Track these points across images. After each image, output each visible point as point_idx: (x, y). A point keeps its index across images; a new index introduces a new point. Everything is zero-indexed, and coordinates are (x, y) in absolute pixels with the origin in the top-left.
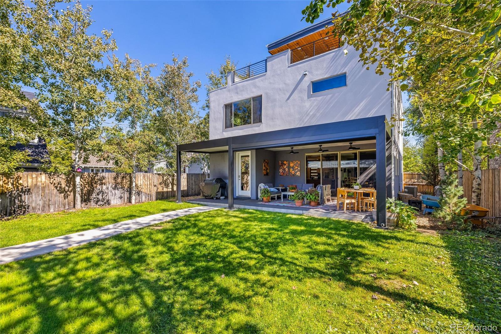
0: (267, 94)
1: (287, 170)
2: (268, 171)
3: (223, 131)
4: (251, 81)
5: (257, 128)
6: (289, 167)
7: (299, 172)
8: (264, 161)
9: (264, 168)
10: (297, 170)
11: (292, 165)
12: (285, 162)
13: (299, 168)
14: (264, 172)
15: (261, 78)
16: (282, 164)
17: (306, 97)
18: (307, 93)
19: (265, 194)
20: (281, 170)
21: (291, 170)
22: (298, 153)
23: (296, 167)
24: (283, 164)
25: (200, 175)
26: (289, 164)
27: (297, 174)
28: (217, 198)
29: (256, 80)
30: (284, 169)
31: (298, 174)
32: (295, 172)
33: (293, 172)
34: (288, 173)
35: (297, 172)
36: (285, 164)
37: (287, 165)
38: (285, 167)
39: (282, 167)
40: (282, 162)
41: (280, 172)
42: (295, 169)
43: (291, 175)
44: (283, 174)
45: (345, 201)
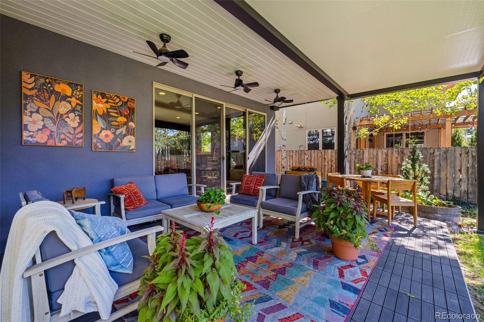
1: (73, 121)
7: (132, 138)
10: (123, 130)
11: (99, 106)
12: (63, 88)
13: (132, 124)
16: (39, 89)
21: (98, 125)
23: (122, 119)
24: (48, 93)
27: (125, 142)
30: (58, 119)
31: (129, 142)
32: (114, 133)
33: (107, 136)
34: (80, 135)
35: (125, 135)
36: (64, 98)
37: (74, 100)
38: (64, 108)
39: (39, 104)
40: (42, 80)
41: (34, 128)
42: (114, 123)
43: (96, 147)
44: (50, 137)
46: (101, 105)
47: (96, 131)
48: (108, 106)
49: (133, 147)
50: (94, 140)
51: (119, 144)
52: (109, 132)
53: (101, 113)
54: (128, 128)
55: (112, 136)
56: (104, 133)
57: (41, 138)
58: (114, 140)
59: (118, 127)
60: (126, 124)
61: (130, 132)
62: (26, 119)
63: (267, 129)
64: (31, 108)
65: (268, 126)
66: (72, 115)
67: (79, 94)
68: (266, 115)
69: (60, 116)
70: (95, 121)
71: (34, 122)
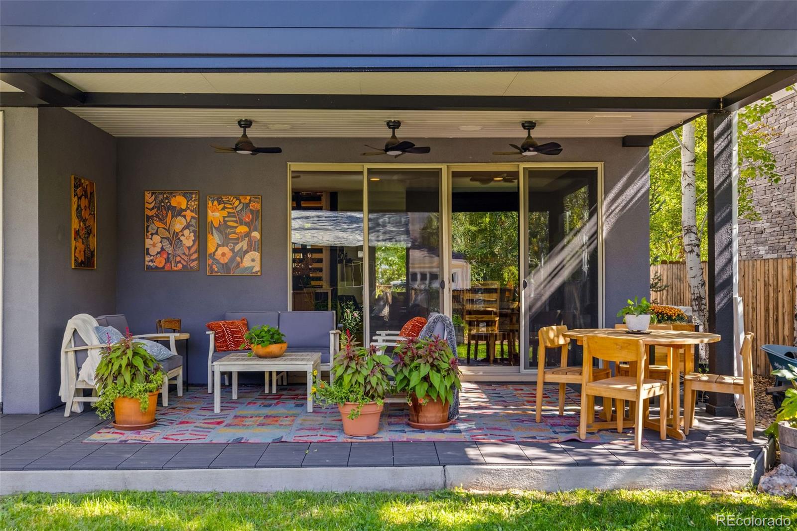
1: (188, 239)
2: (93, 242)
6: (202, 230)
7: (256, 255)
8: (78, 185)
9: (75, 224)
10: (244, 244)
11: (215, 215)
12: (179, 201)
13: (256, 235)
14: (76, 247)
16: (158, 207)
19: (133, 378)
20: (154, 244)
21: (214, 240)
22: (278, 150)
23: (243, 229)
24: (166, 210)
26: (202, 212)
27: (247, 262)
30: (174, 239)
31: (252, 261)
32: (232, 250)
33: (223, 254)
34: (195, 256)
35: (246, 252)
36: (179, 212)
37: (189, 214)
38: (179, 224)
39: (158, 224)
40: (161, 197)
41: (153, 251)
42: (233, 236)
43: (212, 270)
44: (168, 260)
45: (637, 391)
46: (217, 214)
47: (211, 248)
48: (225, 213)
49: (257, 269)
50: (210, 262)
51: (238, 264)
52: (225, 250)
53: (216, 224)
54: (249, 242)
55: (229, 254)
56: (220, 251)
57: (160, 262)
58: (232, 259)
59: (237, 241)
60: (248, 235)
61: (253, 246)
62: (148, 242)
63: (605, 203)
64: (152, 228)
65: (611, 196)
66: (186, 232)
67: (194, 204)
68: (599, 166)
69: (176, 234)
70: (209, 237)
71: (154, 245)
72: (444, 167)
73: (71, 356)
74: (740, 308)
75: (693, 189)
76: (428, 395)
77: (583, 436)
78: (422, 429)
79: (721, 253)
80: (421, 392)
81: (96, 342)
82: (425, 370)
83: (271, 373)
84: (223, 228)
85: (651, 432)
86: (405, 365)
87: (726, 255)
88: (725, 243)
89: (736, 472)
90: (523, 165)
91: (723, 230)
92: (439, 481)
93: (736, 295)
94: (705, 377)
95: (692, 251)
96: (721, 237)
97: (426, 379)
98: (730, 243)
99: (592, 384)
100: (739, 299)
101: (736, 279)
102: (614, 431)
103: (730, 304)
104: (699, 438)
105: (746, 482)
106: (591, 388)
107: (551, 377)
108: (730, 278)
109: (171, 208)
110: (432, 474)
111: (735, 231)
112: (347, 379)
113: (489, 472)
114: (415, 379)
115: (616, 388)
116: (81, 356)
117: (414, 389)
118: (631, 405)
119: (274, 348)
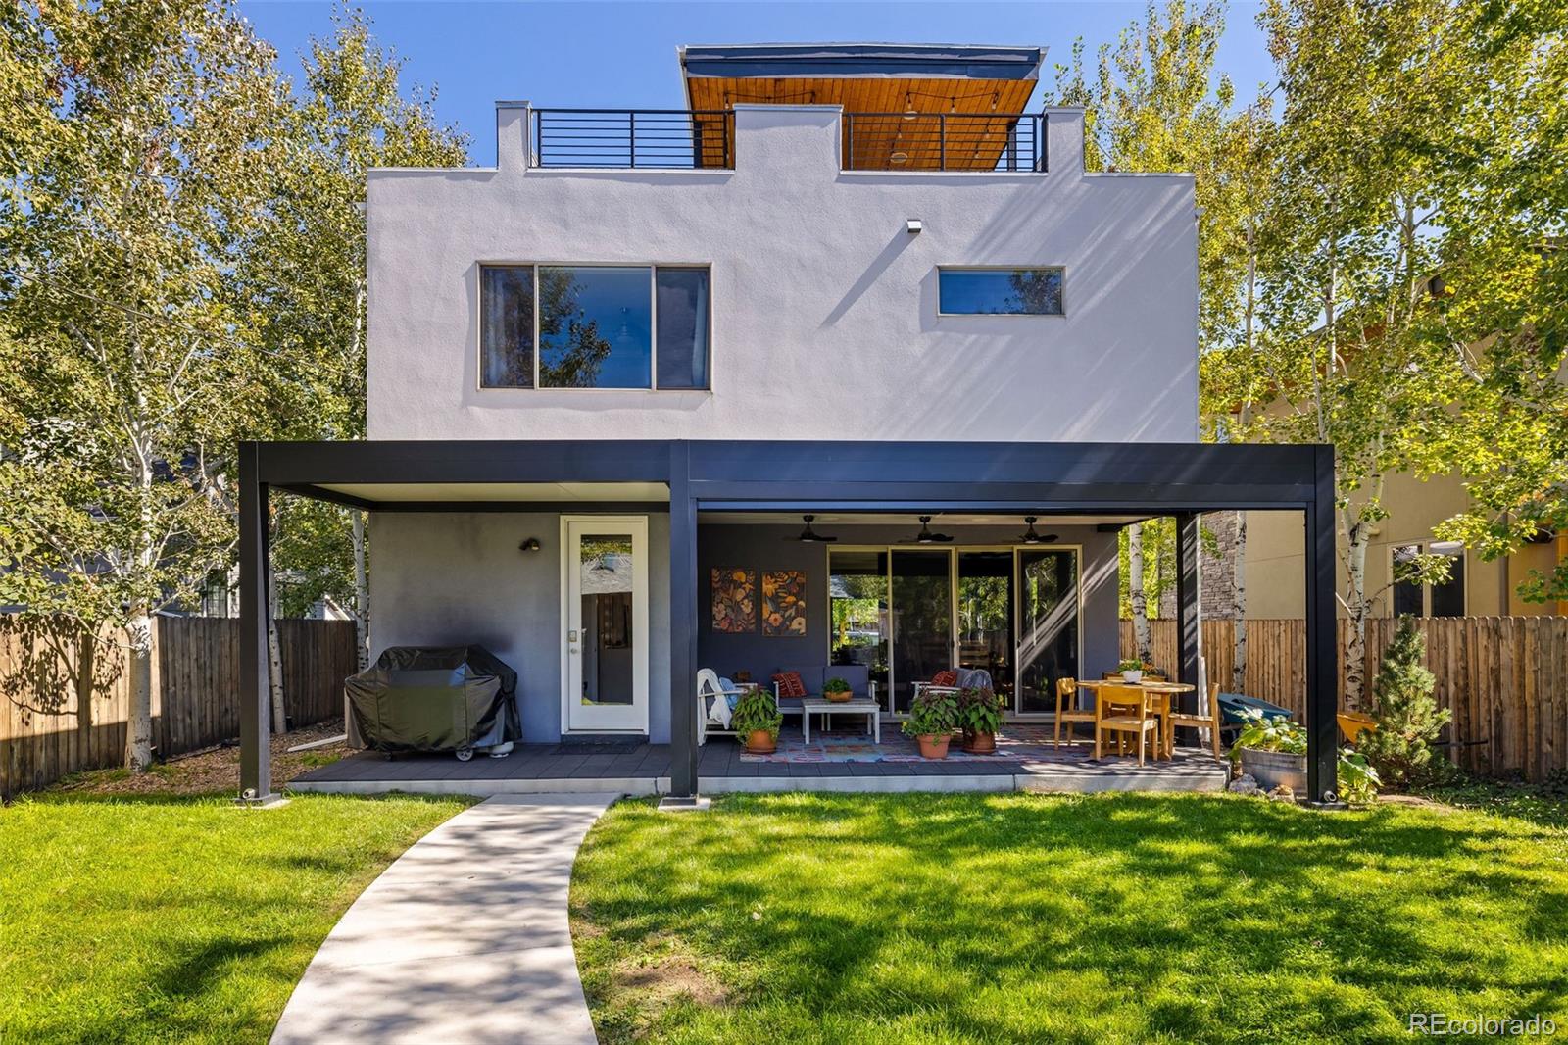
0: (734, 266)
1: (747, 607)
3: (466, 402)
4: (645, 187)
5: (682, 414)
6: (757, 597)
7: (802, 620)
10: (792, 611)
11: (769, 587)
12: (740, 576)
13: (802, 602)
15: (704, 188)
16: (722, 581)
17: (914, 323)
18: (917, 306)
20: (719, 610)
21: (767, 608)
23: (791, 599)
24: (729, 583)
25: (225, 627)
26: (758, 585)
27: (795, 626)
28: (480, 755)
29: (678, 189)
30: (736, 607)
31: (798, 625)
32: (783, 616)
33: (776, 619)
34: (752, 621)
35: (795, 617)
36: (740, 585)
37: (747, 586)
38: (740, 595)
39: (723, 595)
40: (724, 573)
41: (719, 616)
42: (783, 604)
43: (766, 632)
44: (731, 624)
45: (1141, 725)
46: (770, 587)
47: (766, 615)
48: (777, 586)
49: (803, 631)
50: (765, 625)
51: (787, 628)
52: (777, 615)
53: (769, 595)
54: (797, 609)
55: (780, 619)
56: (773, 616)
57: (724, 626)
58: (783, 623)
59: (786, 609)
60: (795, 603)
61: (799, 613)
62: (715, 609)
63: (1083, 579)
64: (717, 599)
65: (1087, 572)
66: (746, 601)
67: (751, 579)
68: (1079, 548)
69: (737, 603)
70: (764, 605)
71: (720, 612)
72: (953, 549)
73: (703, 700)
74: (1203, 666)
75: (1140, 558)
76: (983, 729)
77: (1098, 758)
78: (976, 754)
79: (1188, 623)
80: (978, 726)
81: (720, 690)
82: (983, 711)
83: (826, 714)
84: (775, 599)
85: (1149, 758)
86: (966, 707)
87: (1193, 624)
88: (1191, 615)
89: (1213, 780)
90: (1017, 548)
91: (1190, 607)
92: (1011, 785)
93: (1199, 656)
94: (1183, 716)
95: (1139, 613)
96: (1188, 612)
97: (984, 718)
98: (1195, 616)
99: (1104, 721)
100: (1203, 659)
101: (1199, 645)
102: (1118, 755)
103: (1196, 661)
104: (1179, 760)
105: (1221, 787)
106: (1103, 724)
107: (1067, 717)
108: (1195, 642)
109: (733, 581)
110: (1006, 781)
111: (1199, 608)
112: (928, 717)
113: (1045, 780)
114: (974, 717)
115: (1125, 724)
116: (710, 701)
117: (973, 724)
118: (1135, 736)
119: (845, 695)
